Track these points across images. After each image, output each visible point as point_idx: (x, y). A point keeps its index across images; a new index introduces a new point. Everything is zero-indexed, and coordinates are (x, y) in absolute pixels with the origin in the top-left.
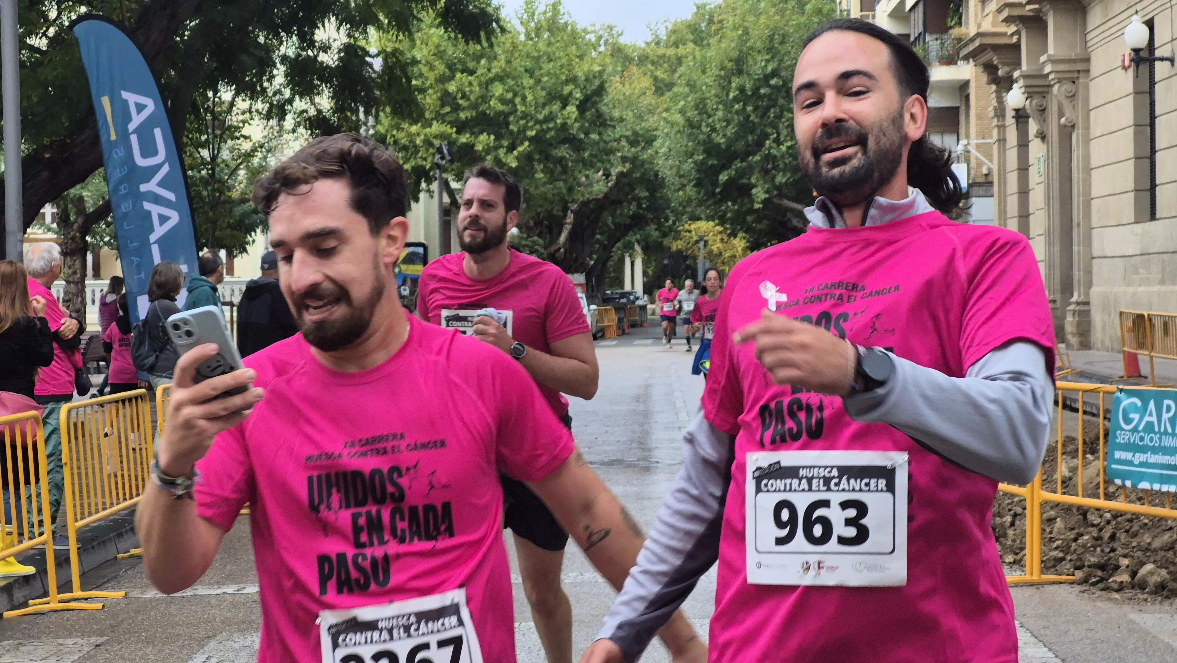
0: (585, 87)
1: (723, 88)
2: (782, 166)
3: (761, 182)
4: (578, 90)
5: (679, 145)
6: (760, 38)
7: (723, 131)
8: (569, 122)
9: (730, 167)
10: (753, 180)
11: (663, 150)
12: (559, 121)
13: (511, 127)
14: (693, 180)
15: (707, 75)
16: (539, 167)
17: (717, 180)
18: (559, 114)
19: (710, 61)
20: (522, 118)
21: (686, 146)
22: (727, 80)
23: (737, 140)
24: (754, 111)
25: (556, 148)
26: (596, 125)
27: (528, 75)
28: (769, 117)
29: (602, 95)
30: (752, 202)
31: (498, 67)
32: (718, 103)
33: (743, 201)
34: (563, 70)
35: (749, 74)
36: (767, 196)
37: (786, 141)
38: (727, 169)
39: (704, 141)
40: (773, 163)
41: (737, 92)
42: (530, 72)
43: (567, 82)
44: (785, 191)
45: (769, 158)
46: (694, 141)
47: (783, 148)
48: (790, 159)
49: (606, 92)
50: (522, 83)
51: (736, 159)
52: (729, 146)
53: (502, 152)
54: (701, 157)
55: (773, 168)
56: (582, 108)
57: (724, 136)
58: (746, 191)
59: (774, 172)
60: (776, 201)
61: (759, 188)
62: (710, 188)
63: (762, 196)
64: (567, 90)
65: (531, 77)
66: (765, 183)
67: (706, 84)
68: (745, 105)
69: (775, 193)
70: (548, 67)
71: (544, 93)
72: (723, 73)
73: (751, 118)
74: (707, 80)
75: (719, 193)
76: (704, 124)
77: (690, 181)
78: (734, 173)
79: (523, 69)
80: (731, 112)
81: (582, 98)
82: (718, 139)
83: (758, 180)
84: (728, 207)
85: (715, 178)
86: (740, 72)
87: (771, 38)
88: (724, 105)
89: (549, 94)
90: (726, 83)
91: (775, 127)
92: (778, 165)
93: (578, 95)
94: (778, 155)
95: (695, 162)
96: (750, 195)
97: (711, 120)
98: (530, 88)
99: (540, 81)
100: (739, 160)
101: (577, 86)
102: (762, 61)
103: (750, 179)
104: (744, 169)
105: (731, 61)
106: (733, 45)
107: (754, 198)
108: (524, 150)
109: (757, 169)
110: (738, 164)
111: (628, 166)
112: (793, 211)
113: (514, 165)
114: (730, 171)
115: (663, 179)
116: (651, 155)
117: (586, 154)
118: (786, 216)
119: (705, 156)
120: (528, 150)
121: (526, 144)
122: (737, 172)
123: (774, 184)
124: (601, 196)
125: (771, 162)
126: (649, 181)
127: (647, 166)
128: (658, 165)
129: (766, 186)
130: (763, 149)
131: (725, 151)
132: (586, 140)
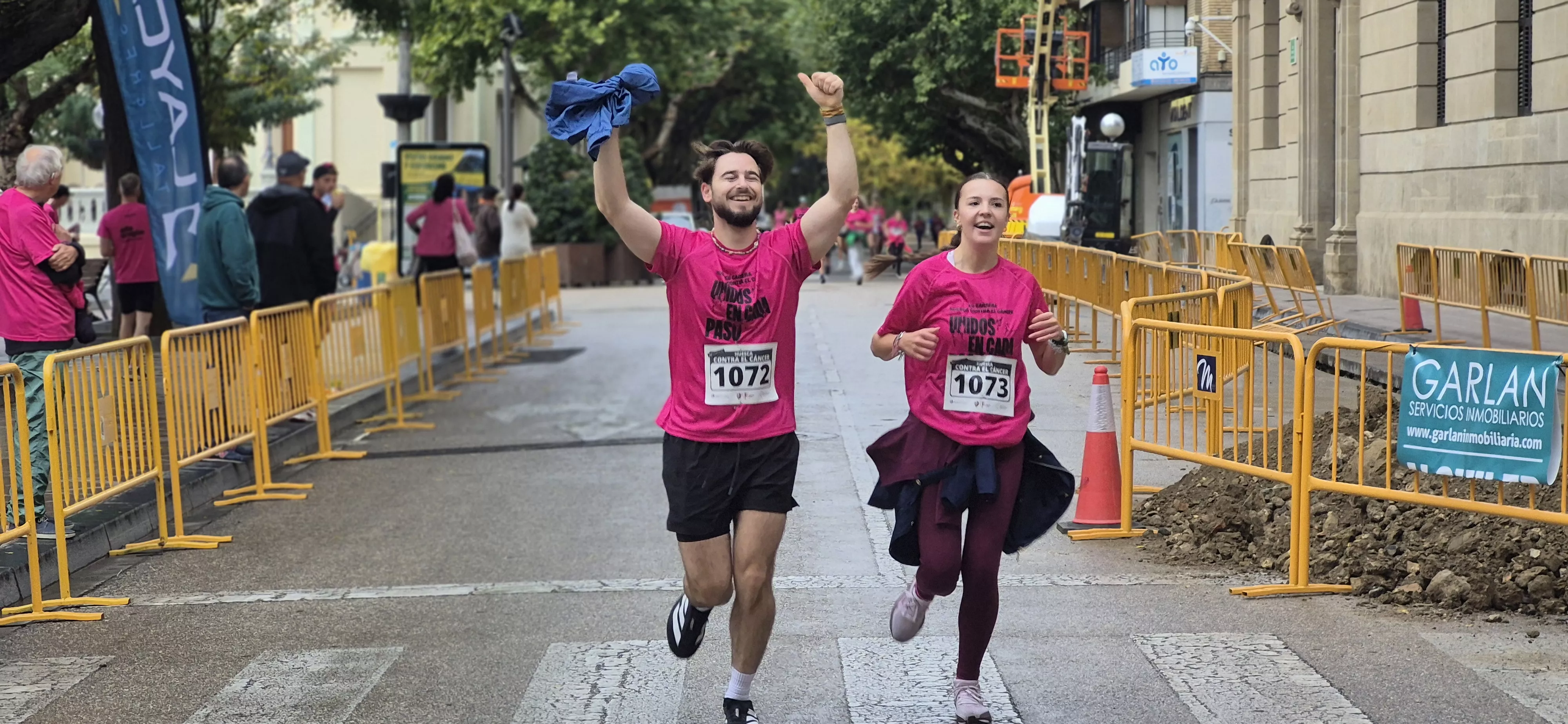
2: (953, 46)
3: (926, 68)
5: (817, 18)
9: (885, 47)
10: (916, 65)
11: (797, 23)
16: (633, 44)
17: (868, 64)
21: (827, 18)
23: (894, 11)
25: (656, 19)
30: (914, 94)
33: (900, 92)
36: (933, 86)
37: (959, 13)
38: (881, 50)
39: (851, 12)
40: (943, 43)
44: (957, 79)
45: (937, 35)
46: (837, 13)
47: (956, 23)
48: (965, 38)
51: (892, 37)
52: (884, 19)
53: (584, 24)
54: (847, 34)
55: (942, 50)
57: (878, 5)
58: (906, 78)
59: (943, 54)
60: (944, 92)
61: (924, 76)
62: (858, 75)
63: (929, 86)
66: (932, 69)
69: (945, 82)
75: (871, 81)
78: (890, 55)
82: (870, 9)
83: (921, 64)
84: (881, 99)
85: (865, 62)
92: (949, 46)
94: (949, 31)
95: (839, 41)
96: (910, 85)
100: (897, 38)
103: (911, 63)
104: (902, 50)
107: (916, 87)
108: (614, 22)
109: (921, 50)
110: (895, 43)
111: (749, 43)
112: (968, 106)
113: (600, 41)
114: (884, 52)
115: (795, 62)
116: (781, 30)
117: (695, 28)
118: (958, 112)
119: (852, 32)
120: (619, 21)
121: (617, 13)
122: (894, 54)
123: (943, 70)
124: (713, 83)
125: (939, 42)
126: (777, 64)
127: (774, 44)
128: (789, 42)
129: (933, 73)
130: (930, 24)
131: (879, 25)
132: (696, 10)
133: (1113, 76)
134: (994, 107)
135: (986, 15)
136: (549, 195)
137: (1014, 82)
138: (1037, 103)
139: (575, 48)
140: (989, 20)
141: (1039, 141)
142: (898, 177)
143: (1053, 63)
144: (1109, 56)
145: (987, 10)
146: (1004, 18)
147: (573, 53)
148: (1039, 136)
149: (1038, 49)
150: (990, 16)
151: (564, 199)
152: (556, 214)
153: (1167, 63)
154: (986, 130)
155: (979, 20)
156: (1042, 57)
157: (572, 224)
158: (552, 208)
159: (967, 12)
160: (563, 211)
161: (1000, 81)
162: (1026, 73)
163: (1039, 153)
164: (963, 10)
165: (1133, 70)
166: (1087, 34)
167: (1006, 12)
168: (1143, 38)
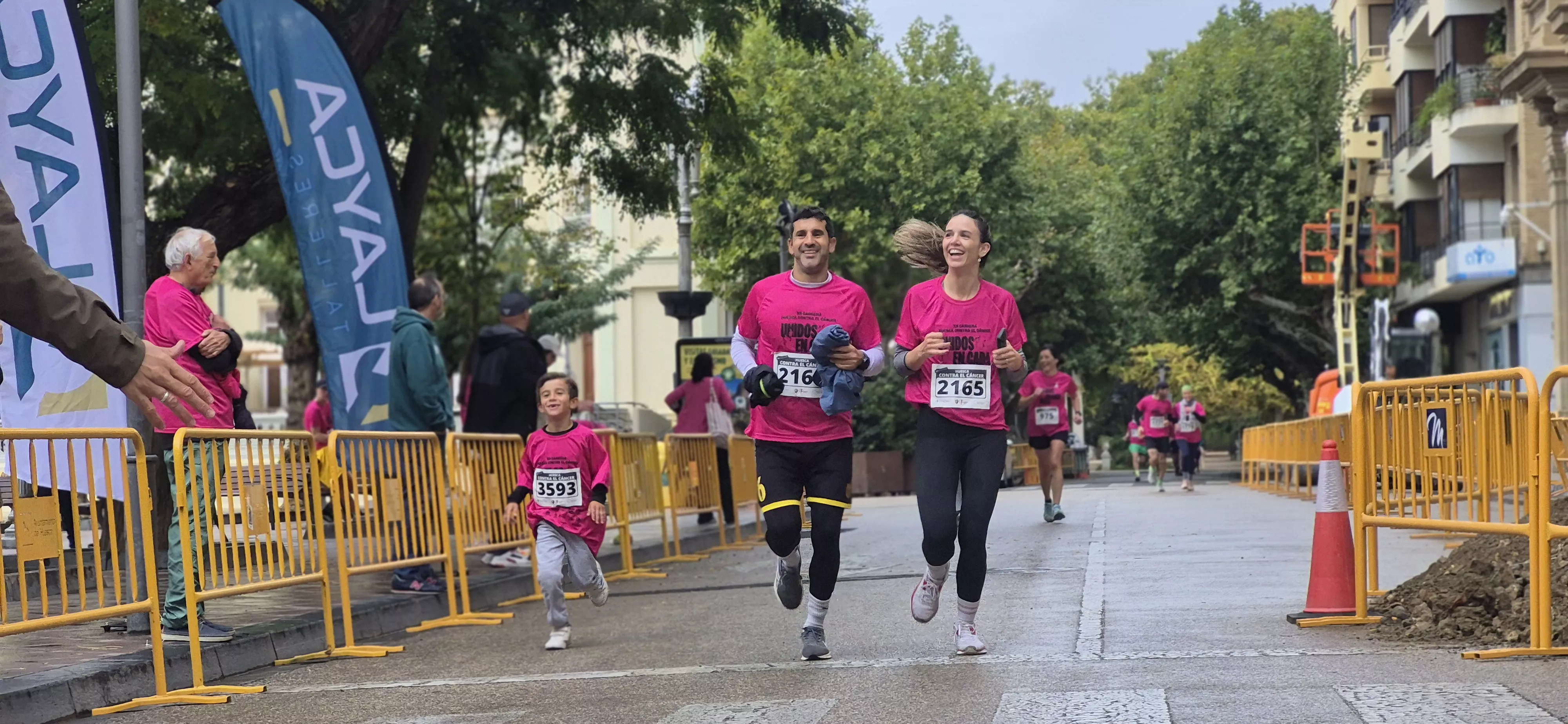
0: (991, 145)
1: (1180, 145)
2: (1260, 249)
3: (1233, 272)
4: (981, 149)
5: (1120, 224)
6: (1229, 77)
7: (1179, 204)
8: (970, 191)
9: (1190, 253)
10: (1222, 270)
11: (1101, 233)
12: (955, 191)
13: (892, 199)
14: (1141, 271)
15: (1157, 128)
17: (1173, 271)
18: (956, 181)
19: (1161, 110)
20: (906, 188)
21: (1131, 225)
22: (1185, 134)
23: (1198, 217)
24: (1221, 176)
26: (1006, 196)
27: (913, 130)
28: (1242, 182)
29: (1014, 156)
30: (1222, 298)
31: (872, 119)
32: (1172, 167)
33: (1210, 301)
34: (962, 122)
35: (1214, 127)
36: (1241, 290)
37: (1266, 215)
38: (1186, 256)
39: (1155, 218)
40: (1249, 246)
41: (1198, 151)
42: (917, 126)
43: (966, 138)
44: (1265, 283)
45: (1243, 239)
46: (1141, 219)
47: (1262, 225)
48: (1272, 240)
49: (1019, 151)
50: (906, 141)
51: (1197, 242)
52: (1188, 225)
53: (880, 233)
54: (1150, 240)
55: (1248, 253)
56: (987, 172)
57: (1182, 210)
58: (1213, 286)
59: (1249, 257)
60: (1252, 297)
61: (1230, 281)
62: (1164, 282)
63: (1236, 290)
64: (966, 149)
65: (918, 132)
66: (1238, 273)
67: (1155, 140)
68: (1209, 168)
69: (1252, 287)
70: (939, 118)
71: (935, 153)
72: (1178, 125)
73: (1218, 186)
74: (1157, 136)
75: (1177, 289)
76: (1153, 194)
77: (1136, 273)
78: (1195, 260)
79: (907, 122)
80: (1190, 179)
81: (987, 160)
82: (1173, 214)
83: (1228, 269)
84: (1193, 314)
85: (1170, 268)
86: (1202, 124)
87: (1244, 77)
88: (1181, 170)
89: (943, 154)
90: (1182, 139)
91: (1251, 197)
92: (1256, 249)
93: (981, 155)
94: (1255, 234)
95: (1143, 248)
96: (1219, 291)
97: (1163, 190)
98: (916, 147)
99: (929, 137)
100: (1201, 243)
101: (979, 144)
102: (1231, 108)
103: (1217, 268)
104: (1208, 255)
105: (1189, 108)
106: (1191, 87)
107: (1223, 292)
109: (1227, 255)
110: (1201, 248)
111: (1054, 257)
112: (1277, 310)
114: (1189, 257)
115: (1102, 274)
116: (1086, 243)
118: (1268, 319)
119: (1156, 238)
122: (1199, 259)
123: (1250, 275)
125: (1246, 245)
126: (1084, 278)
127: (1081, 258)
128: (1092, 255)
129: (1240, 277)
130: (1235, 227)
131: (1183, 231)
133: (1429, 276)
134: (1304, 311)
135: (1293, 216)
137: (1320, 278)
138: (1343, 296)
139: (871, 257)
140: (1296, 221)
141: (1346, 335)
142: (1219, 401)
143: (1360, 259)
144: (1425, 255)
145: (1294, 211)
146: (1312, 218)
147: (869, 263)
148: (1346, 330)
149: (1343, 241)
150: (1297, 217)
153: (1483, 257)
154: (1297, 336)
155: (1286, 221)
156: (1348, 249)
159: (1273, 213)
161: (1306, 278)
162: (1332, 268)
163: (1347, 347)
164: (1269, 211)
165: (1449, 266)
166: (1396, 228)
167: (1313, 212)
168: (1457, 233)
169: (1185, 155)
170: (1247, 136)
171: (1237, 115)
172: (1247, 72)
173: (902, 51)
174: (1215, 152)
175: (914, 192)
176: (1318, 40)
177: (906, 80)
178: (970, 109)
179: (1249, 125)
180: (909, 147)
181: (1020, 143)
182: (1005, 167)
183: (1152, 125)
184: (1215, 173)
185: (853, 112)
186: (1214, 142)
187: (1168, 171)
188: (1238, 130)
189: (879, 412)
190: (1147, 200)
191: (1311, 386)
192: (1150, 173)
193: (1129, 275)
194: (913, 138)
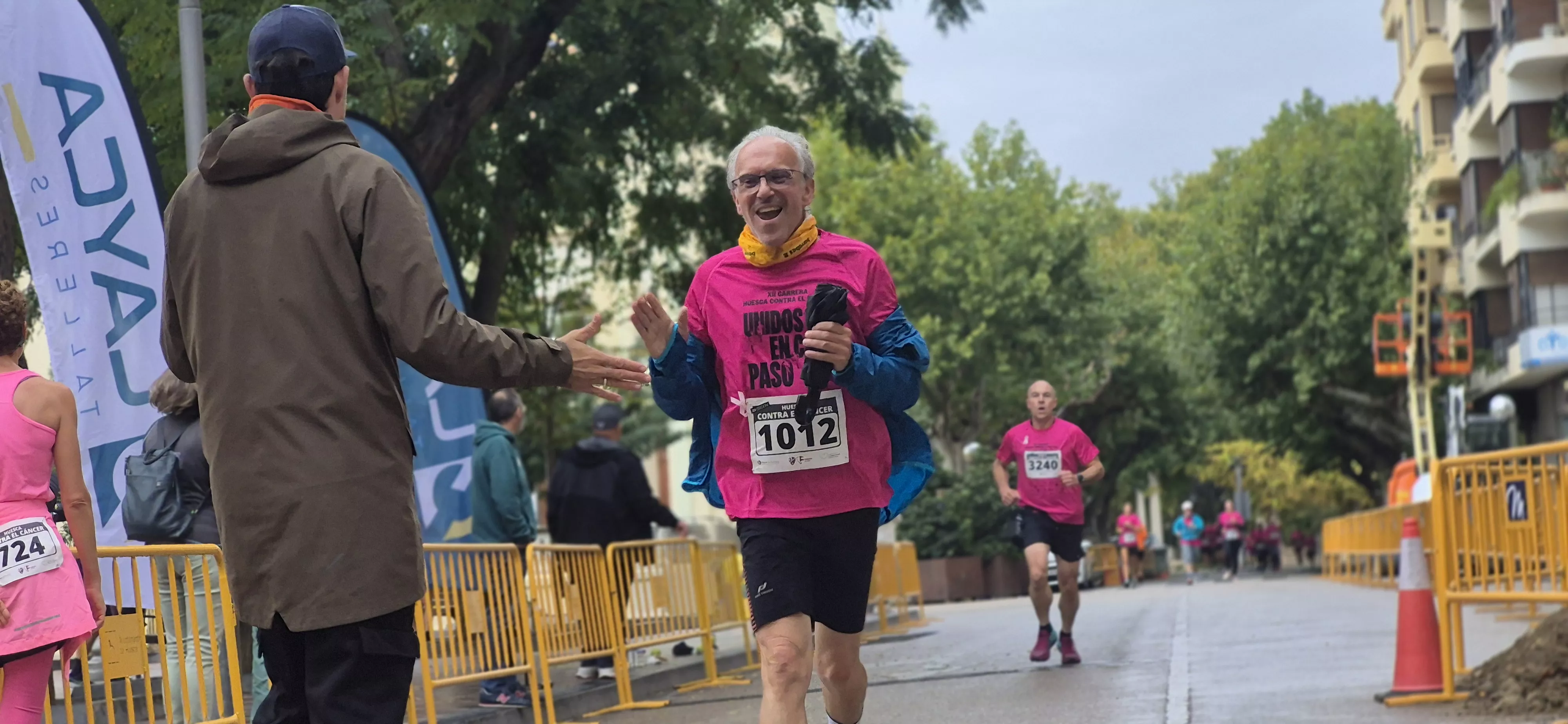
0: (1059, 248)
1: (1247, 242)
2: (1333, 342)
3: (1306, 365)
4: (1049, 251)
5: (1192, 322)
6: (1295, 172)
7: (1251, 299)
8: (1040, 294)
9: (1262, 348)
10: (1295, 363)
11: (1172, 332)
12: (1026, 294)
13: (962, 305)
14: (1214, 368)
15: (1225, 224)
16: (1002, 357)
17: (1246, 366)
18: (1026, 285)
19: (1228, 207)
20: (976, 292)
21: (1202, 323)
22: (1253, 230)
23: (1270, 312)
24: (1291, 270)
25: (1024, 330)
26: (1076, 297)
27: (981, 235)
28: (1312, 276)
29: (1083, 258)
30: (1296, 394)
31: (940, 225)
32: (1241, 263)
33: (1284, 395)
34: (1029, 226)
35: (1281, 221)
36: (1315, 383)
37: (1336, 307)
38: (1258, 351)
39: (1226, 315)
40: (1321, 339)
41: (1267, 246)
42: (985, 231)
43: (1035, 240)
44: (1339, 376)
45: (1316, 332)
46: (1212, 316)
47: (1334, 318)
48: (1344, 332)
49: (1088, 253)
50: (974, 246)
52: (1259, 320)
53: (951, 340)
54: (1223, 337)
55: (1321, 346)
56: (1056, 274)
57: (1252, 306)
58: (1286, 380)
59: (1322, 350)
60: (1328, 390)
61: (1304, 374)
62: (1237, 378)
63: (1310, 384)
64: (1035, 251)
65: (986, 237)
66: (1312, 366)
67: (1224, 236)
68: (1278, 263)
69: (1326, 380)
70: (1007, 222)
71: (1003, 258)
73: (1288, 280)
74: (1225, 233)
75: (1251, 385)
76: (1223, 291)
77: (1209, 370)
78: (1267, 355)
79: (975, 228)
80: (1260, 274)
81: (1056, 263)
82: (1244, 310)
83: (1301, 362)
85: (1242, 364)
86: (1269, 219)
87: (1310, 172)
88: (1250, 265)
89: (1012, 258)
90: (1251, 235)
91: (1322, 290)
92: (1328, 342)
93: (1050, 258)
94: (1327, 327)
95: (1215, 345)
96: (1292, 385)
97: (1233, 287)
98: (985, 251)
99: (996, 242)
100: (1273, 337)
101: (1048, 246)
102: (1298, 202)
103: (1290, 362)
104: (1280, 349)
105: (1256, 203)
106: (1258, 183)
107: (1297, 386)
108: (981, 334)
109: (1300, 348)
110: (1273, 343)
111: (1126, 357)
112: (1352, 403)
113: (968, 354)
114: (1262, 352)
115: (1175, 373)
116: (1158, 342)
117: (1068, 340)
118: (1343, 412)
119: (1228, 334)
120: (987, 333)
121: (983, 326)
122: (1272, 354)
123: (1323, 368)
124: (1092, 398)
125: (1318, 338)
126: (1157, 377)
127: (1153, 357)
128: (1165, 354)
129: (1314, 371)
130: (1306, 320)
131: (1255, 326)
132: (1064, 318)
133: (1503, 363)
134: (1380, 402)
135: (1364, 308)
136: (922, 510)
137: (1394, 369)
138: (1417, 386)
139: (944, 364)
140: (1367, 312)
141: (1423, 424)
142: (1297, 497)
143: (1433, 348)
144: (1498, 343)
145: (1365, 303)
146: (1383, 309)
147: (942, 369)
148: (1422, 420)
149: (1415, 330)
150: (1369, 308)
151: (938, 513)
152: (930, 528)
153: (1557, 343)
154: (1373, 427)
155: (1357, 313)
156: (1420, 340)
157: (947, 538)
158: (927, 523)
159: (1345, 306)
160: (937, 526)
161: (1380, 369)
162: (1405, 358)
163: (1424, 437)
164: (1340, 304)
165: (1522, 352)
166: (1468, 316)
167: (1384, 303)
168: (1529, 318)
169: (1254, 250)
170: (1316, 229)
171: (1304, 208)
172: (1313, 165)
173: (968, 156)
174: (1283, 245)
175: (984, 297)
176: (1384, 131)
177: (972, 186)
178: (1037, 212)
179: (1317, 218)
180: (977, 252)
181: (1089, 244)
182: (1074, 270)
183: (1220, 221)
184: (1285, 267)
185: (921, 219)
186: (1282, 236)
187: (1237, 267)
188: (1305, 225)
189: (957, 518)
190: (1217, 297)
191: (1389, 476)
192: (1219, 270)
193: (1202, 372)
194: (981, 243)
